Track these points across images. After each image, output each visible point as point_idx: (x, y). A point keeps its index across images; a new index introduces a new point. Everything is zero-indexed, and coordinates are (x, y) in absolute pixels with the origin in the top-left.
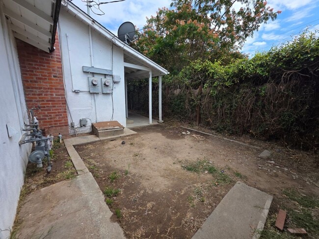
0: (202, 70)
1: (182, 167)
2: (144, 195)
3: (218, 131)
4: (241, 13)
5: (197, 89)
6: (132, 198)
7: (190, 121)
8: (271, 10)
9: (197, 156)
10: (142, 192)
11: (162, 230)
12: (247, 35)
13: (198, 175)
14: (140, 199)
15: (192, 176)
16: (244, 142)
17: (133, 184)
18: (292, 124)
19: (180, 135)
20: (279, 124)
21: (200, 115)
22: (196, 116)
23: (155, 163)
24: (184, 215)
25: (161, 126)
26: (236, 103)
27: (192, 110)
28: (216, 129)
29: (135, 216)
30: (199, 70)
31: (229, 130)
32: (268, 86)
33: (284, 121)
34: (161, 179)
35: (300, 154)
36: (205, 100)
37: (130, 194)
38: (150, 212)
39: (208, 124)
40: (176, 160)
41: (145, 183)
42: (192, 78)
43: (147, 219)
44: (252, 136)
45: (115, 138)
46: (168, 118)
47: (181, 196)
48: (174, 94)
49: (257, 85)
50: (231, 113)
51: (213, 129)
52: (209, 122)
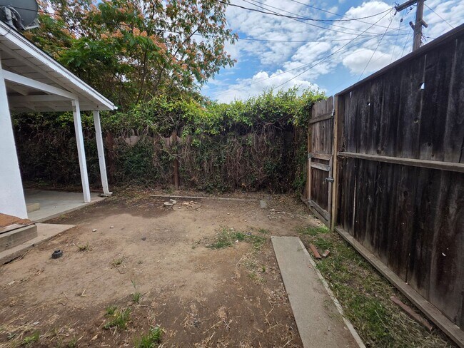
0: (174, 110)
1: (207, 247)
2: (200, 309)
3: (208, 192)
4: (202, 47)
5: (169, 137)
6: (188, 323)
7: (164, 184)
8: (229, 56)
9: (212, 228)
10: (193, 307)
11: (262, 326)
12: (208, 76)
13: (232, 248)
14: (201, 317)
15: (229, 251)
16: (239, 197)
17: (167, 306)
18: (274, 172)
19: (161, 208)
20: (265, 173)
21: (178, 173)
22: (173, 177)
23: (167, 260)
24: (264, 296)
25: (115, 203)
26: (225, 155)
27: (166, 168)
28: (205, 189)
29: (219, 341)
30: (170, 110)
31: (221, 187)
32: (251, 136)
33: (268, 169)
34: (200, 276)
35: (283, 197)
36: (186, 153)
37: (178, 322)
38: (231, 321)
39: (193, 184)
40: (191, 243)
41: (184, 294)
42: (158, 120)
43: (236, 331)
44: (244, 189)
45: (17, 253)
46: (120, 186)
47: (241, 279)
48: (125, 144)
49: (241, 134)
50: (220, 167)
51: (201, 190)
52: (194, 182)
